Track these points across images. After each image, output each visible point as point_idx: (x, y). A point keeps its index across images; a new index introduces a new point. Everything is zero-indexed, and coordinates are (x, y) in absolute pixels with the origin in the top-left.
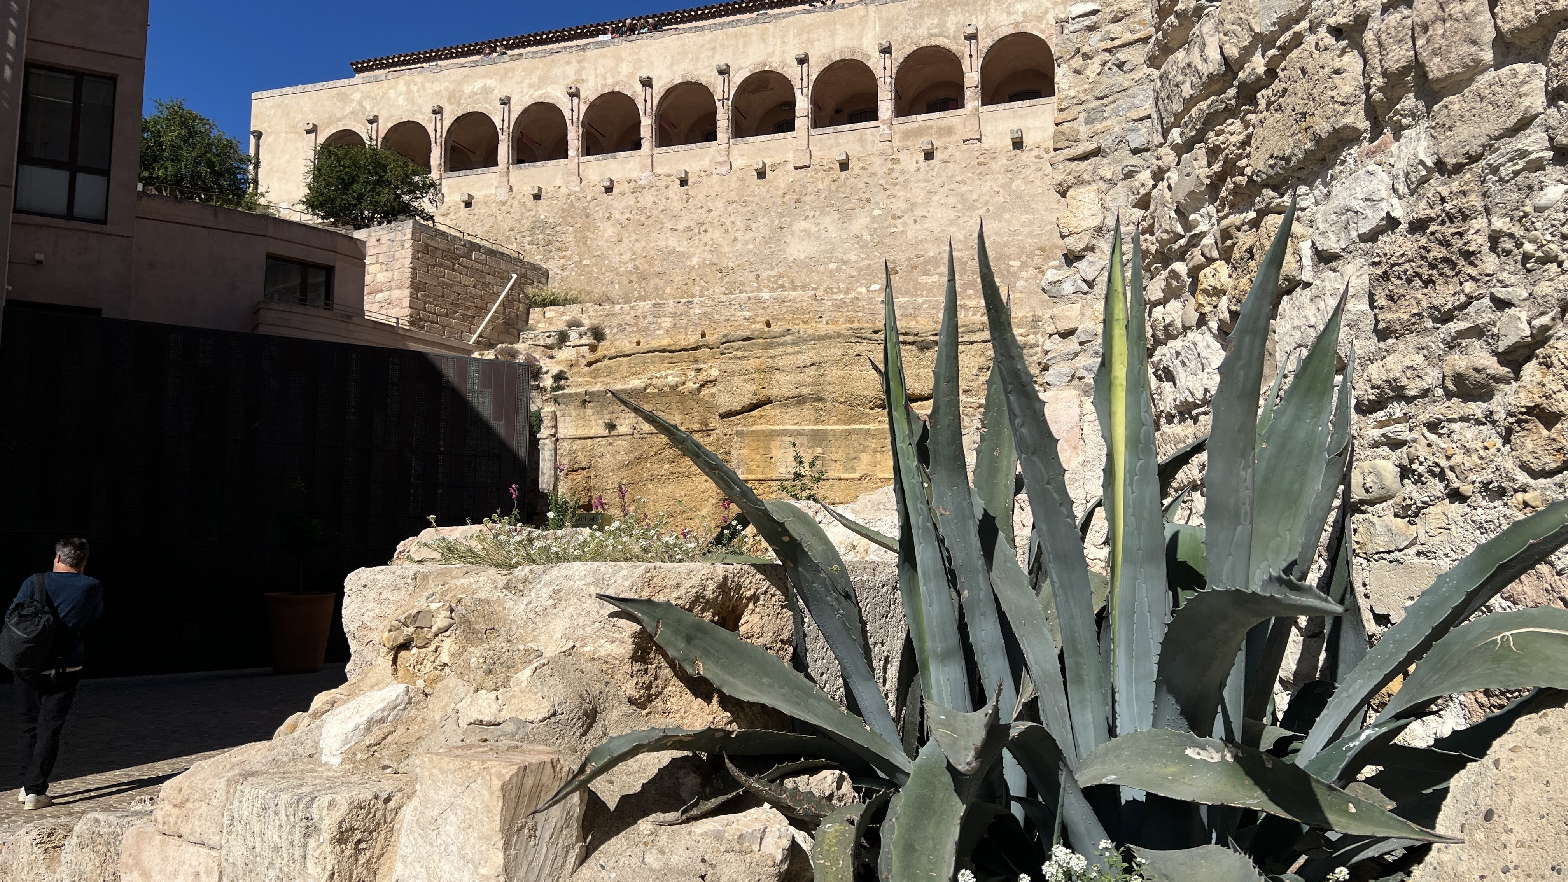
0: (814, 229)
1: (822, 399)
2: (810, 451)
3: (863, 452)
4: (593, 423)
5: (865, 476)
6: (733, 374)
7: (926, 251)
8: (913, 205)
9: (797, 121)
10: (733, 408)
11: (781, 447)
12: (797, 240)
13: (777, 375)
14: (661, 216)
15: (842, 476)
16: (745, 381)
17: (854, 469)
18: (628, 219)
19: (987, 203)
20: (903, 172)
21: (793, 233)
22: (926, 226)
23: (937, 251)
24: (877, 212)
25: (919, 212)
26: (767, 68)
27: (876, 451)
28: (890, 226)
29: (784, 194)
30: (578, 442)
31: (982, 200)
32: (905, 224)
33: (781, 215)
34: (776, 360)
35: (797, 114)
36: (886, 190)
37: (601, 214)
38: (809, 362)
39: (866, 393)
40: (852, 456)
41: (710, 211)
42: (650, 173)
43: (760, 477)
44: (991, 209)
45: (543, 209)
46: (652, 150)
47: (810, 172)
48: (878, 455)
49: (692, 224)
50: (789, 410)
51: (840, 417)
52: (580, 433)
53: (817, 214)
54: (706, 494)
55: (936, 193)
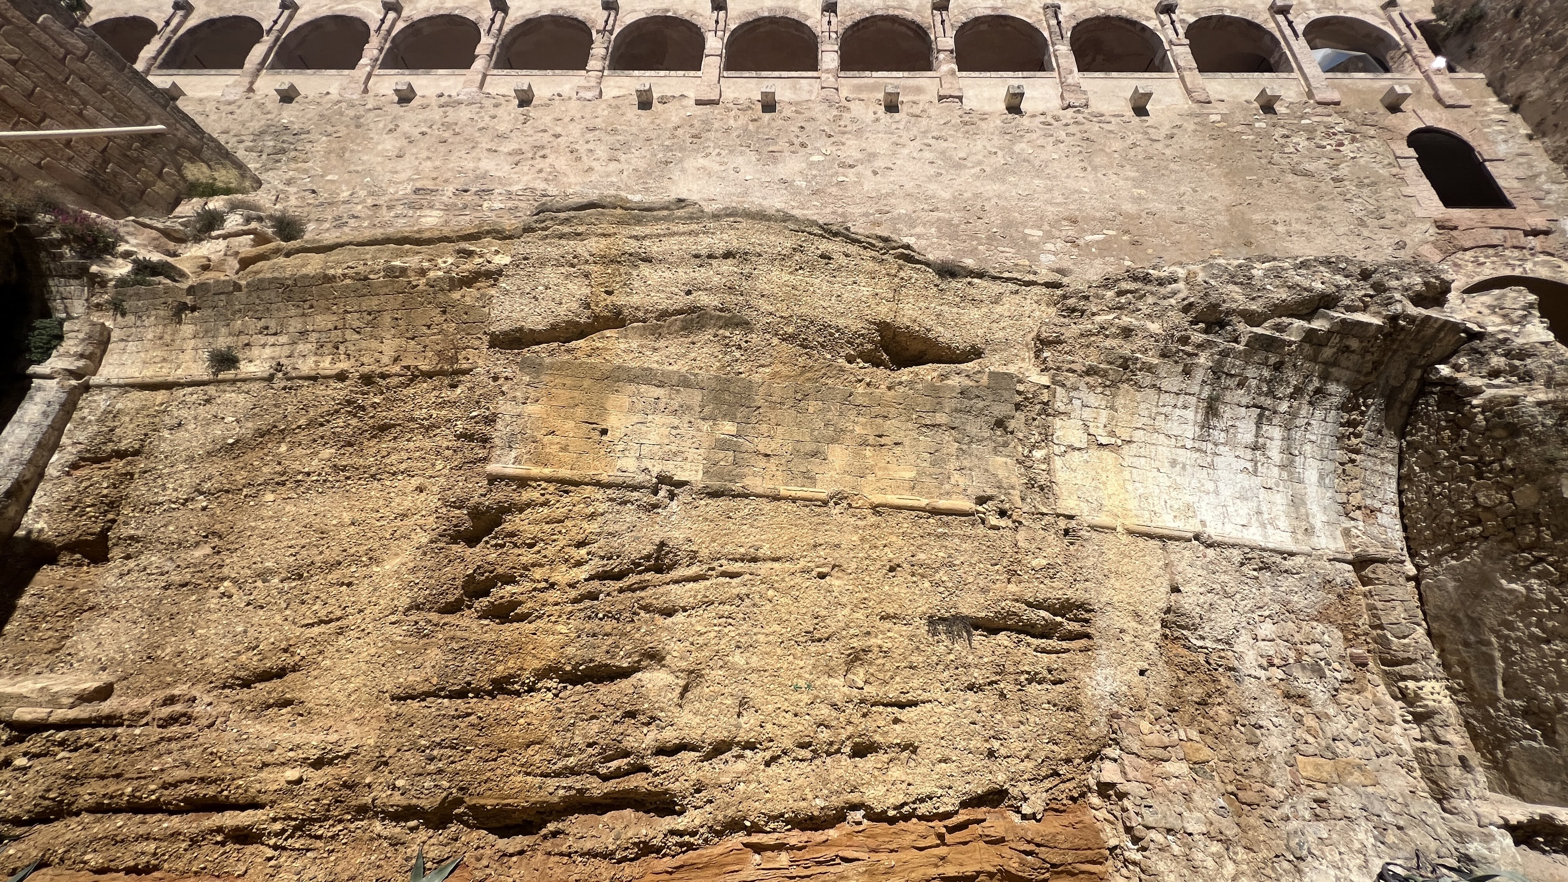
0: (717, 167)
1: (745, 325)
2: (706, 426)
3: (833, 441)
4: (189, 355)
5: (838, 498)
6: (543, 263)
7: (894, 207)
8: (872, 156)
9: (705, 61)
10: (528, 325)
11: (631, 410)
12: (690, 178)
13: (645, 269)
14: (477, 134)
15: (783, 492)
16: (567, 276)
17: (810, 478)
18: (423, 134)
19: (980, 163)
20: (854, 121)
21: (683, 170)
22: (892, 179)
23: (910, 208)
24: (816, 158)
25: (879, 164)
26: (670, 14)
27: (865, 444)
28: (837, 174)
29: (676, 128)
30: (136, 394)
31: (974, 158)
32: (858, 175)
33: (668, 149)
34: (647, 243)
35: (706, 52)
36: (830, 136)
37: (381, 125)
38: (720, 247)
39: (841, 322)
40: (810, 447)
41: (557, 136)
42: (475, 89)
43: (564, 473)
44: (988, 169)
45: (288, 115)
46: (487, 69)
47: (717, 110)
48: (868, 452)
49: (525, 148)
50: (662, 343)
51: (779, 367)
52: (149, 374)
53: (723, 153)
54: (409, 522)
55: (904, 146)
